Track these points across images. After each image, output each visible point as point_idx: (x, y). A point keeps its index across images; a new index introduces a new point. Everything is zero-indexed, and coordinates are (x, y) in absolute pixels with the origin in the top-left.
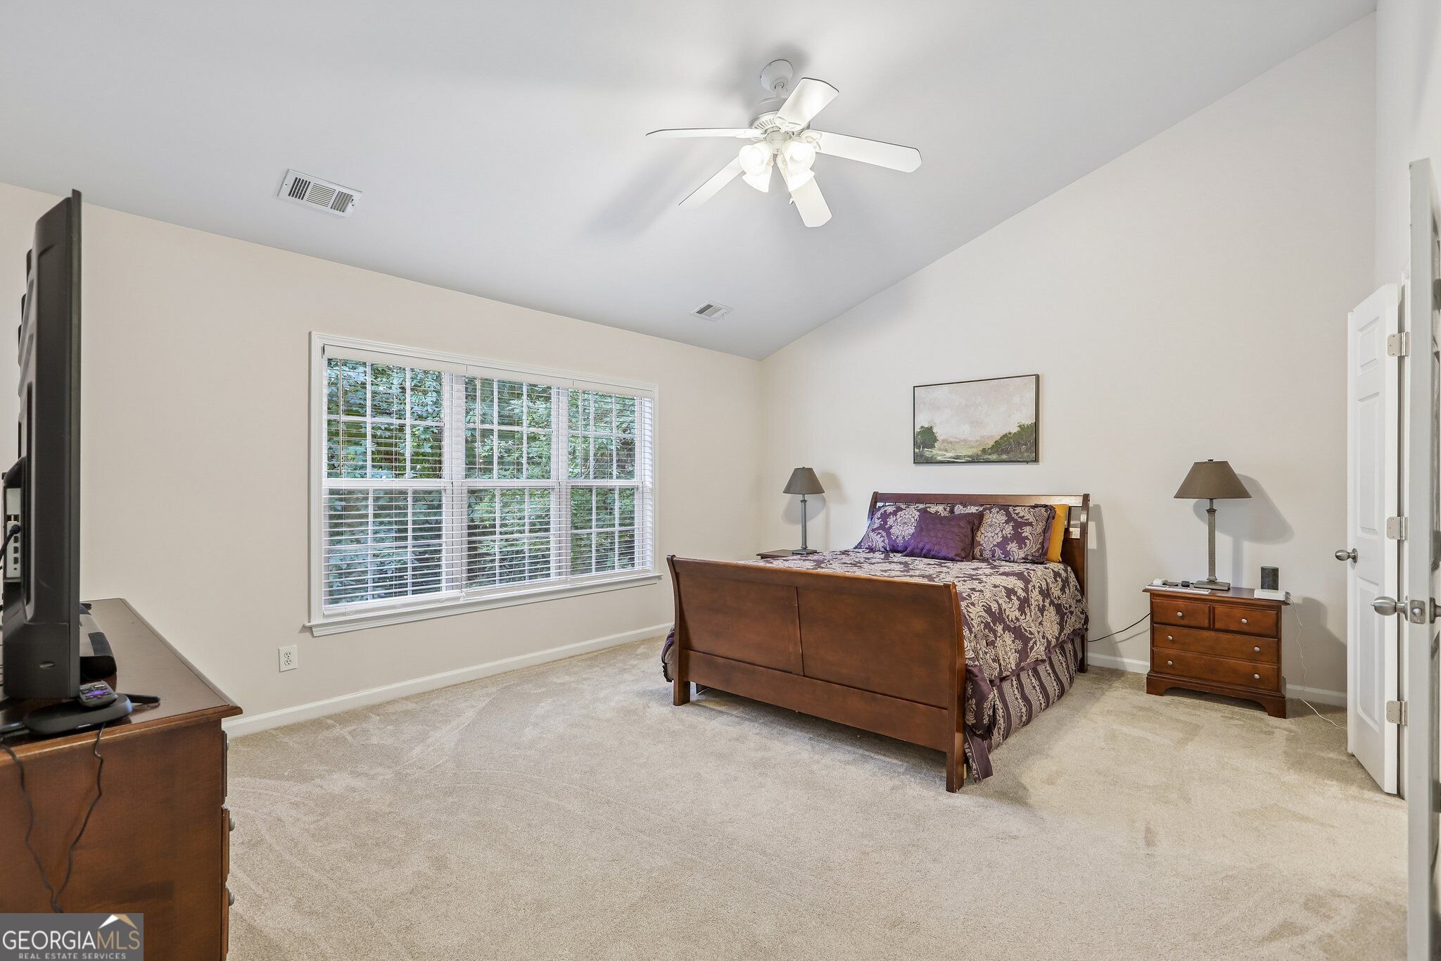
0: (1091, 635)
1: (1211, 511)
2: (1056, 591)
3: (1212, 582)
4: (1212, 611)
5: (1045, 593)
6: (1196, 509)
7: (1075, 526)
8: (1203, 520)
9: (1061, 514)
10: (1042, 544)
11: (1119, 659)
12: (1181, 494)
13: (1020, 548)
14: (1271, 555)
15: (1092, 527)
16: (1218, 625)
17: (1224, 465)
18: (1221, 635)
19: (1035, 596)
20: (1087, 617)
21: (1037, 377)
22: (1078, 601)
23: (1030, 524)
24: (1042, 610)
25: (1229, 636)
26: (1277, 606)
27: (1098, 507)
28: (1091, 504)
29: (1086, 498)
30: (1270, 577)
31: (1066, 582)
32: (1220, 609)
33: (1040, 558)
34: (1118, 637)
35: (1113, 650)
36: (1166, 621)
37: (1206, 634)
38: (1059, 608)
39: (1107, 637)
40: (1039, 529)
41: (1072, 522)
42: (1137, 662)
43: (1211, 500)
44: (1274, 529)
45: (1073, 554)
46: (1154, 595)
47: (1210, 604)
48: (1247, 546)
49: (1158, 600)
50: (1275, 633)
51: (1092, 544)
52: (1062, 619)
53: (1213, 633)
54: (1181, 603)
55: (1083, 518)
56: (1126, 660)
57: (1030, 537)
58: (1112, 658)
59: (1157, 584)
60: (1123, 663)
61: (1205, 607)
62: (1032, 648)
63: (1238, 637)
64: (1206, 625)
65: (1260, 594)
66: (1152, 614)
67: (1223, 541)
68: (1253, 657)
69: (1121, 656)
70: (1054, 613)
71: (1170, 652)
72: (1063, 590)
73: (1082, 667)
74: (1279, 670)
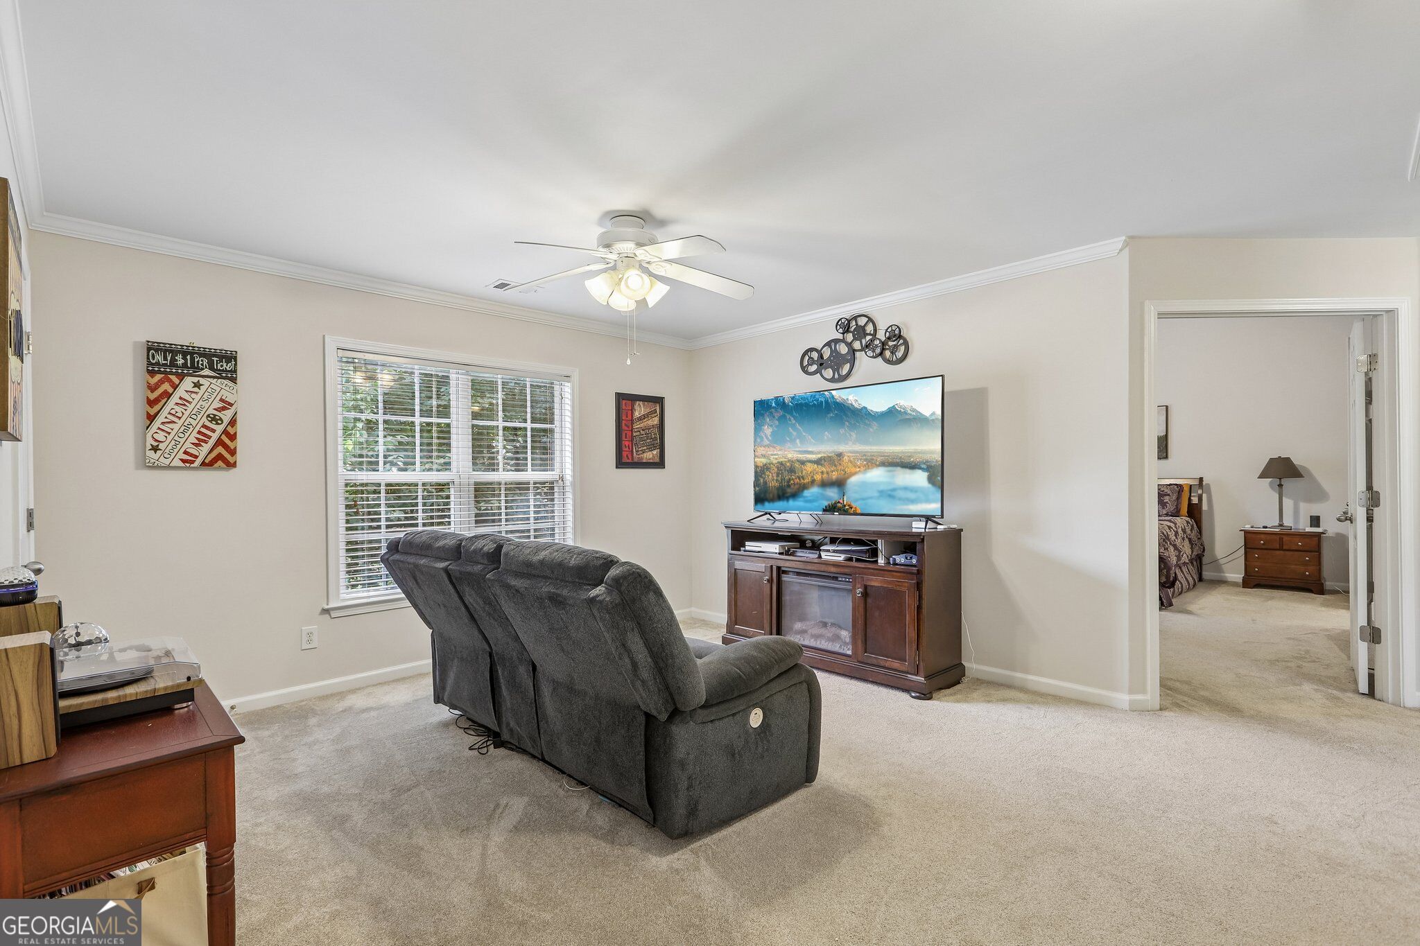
0: (1205, 560)
1: (1280, 486)
2: (1188, 531)
3: (1281, 525)
4: (1281, 540)
5: (1184, 531)
6: (1271, 484)
7: (1194, 496)
8: (1276, 492)
9: (1186, 489)
10: (1177, 506)
11: (1222, 574)
12: (1262, 476)
13: (1163, 508)
14: (1315, 509)
15: (1205, 497)
16: (1284, 548)
17: (1288, 459)
18: (1287, 552)
19: (1180, 530)
20: (1204, 548)
21: (1167, 407)
22: (1199, 539)
23: (1169, 495)
24: (1183, 539)
25: (1292, 553)
26: (1319, 535)
27: (1208, 485)
28: (1204, 483)
29: (1201, 479)
30: (1315, 521)
31: (1192, 526)
32: (1285, 538)
33: (1176, 513)
34: (1222, 562)
35: (1219, 569)
36: (1253, 547)
37: (1278, 552)
38: (1190, 540)
39: (1215, 561)
40: (1174, 497)
41: (1192, 494)
42: (1235, 573)
43: (1280, 479)
44: (1318, 494)
45: (1194, 512)
46: (1246, 532)
47: (1280, 536)
48: (1302, 505)
49: (1249, 535)
50: (1317, 550)
51: (1205, 507)
52: (1192, 546)
53: (1282, 552)
54: (1262, 536)
55: (1200, 492)
56: (1227, 575)
57: (1169, 502)
58: (1219, 574)
59: (1248, 527)
60: (1225, 576)
61: (1277, 538)
62: (1182, 556)
63: (1296, 553)
64: (1278, 547)
65: (1309, 529)
66: (1245, 545)
67: (1288, 503)
68: (1306, 564)
69: (1223, 572)
70: (1188, 542)
71: (1257, 564)
72: (1191, 530)
73: (1201, 579)
74: (1320, 569)
